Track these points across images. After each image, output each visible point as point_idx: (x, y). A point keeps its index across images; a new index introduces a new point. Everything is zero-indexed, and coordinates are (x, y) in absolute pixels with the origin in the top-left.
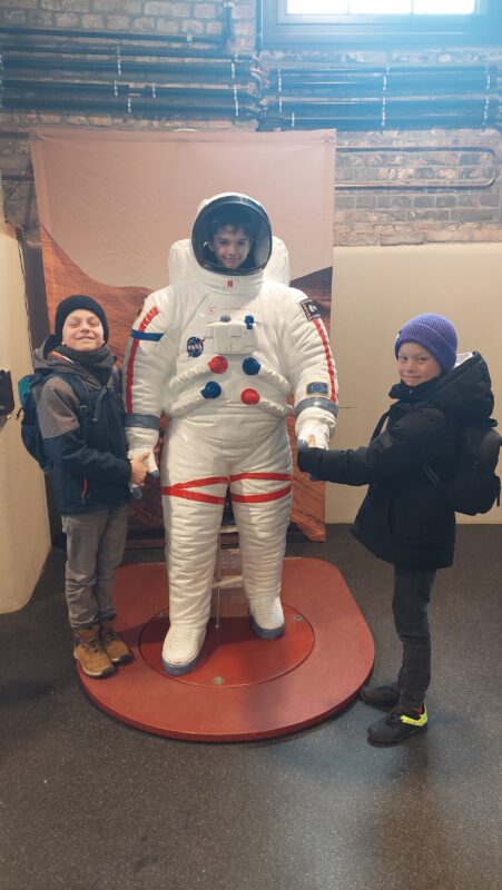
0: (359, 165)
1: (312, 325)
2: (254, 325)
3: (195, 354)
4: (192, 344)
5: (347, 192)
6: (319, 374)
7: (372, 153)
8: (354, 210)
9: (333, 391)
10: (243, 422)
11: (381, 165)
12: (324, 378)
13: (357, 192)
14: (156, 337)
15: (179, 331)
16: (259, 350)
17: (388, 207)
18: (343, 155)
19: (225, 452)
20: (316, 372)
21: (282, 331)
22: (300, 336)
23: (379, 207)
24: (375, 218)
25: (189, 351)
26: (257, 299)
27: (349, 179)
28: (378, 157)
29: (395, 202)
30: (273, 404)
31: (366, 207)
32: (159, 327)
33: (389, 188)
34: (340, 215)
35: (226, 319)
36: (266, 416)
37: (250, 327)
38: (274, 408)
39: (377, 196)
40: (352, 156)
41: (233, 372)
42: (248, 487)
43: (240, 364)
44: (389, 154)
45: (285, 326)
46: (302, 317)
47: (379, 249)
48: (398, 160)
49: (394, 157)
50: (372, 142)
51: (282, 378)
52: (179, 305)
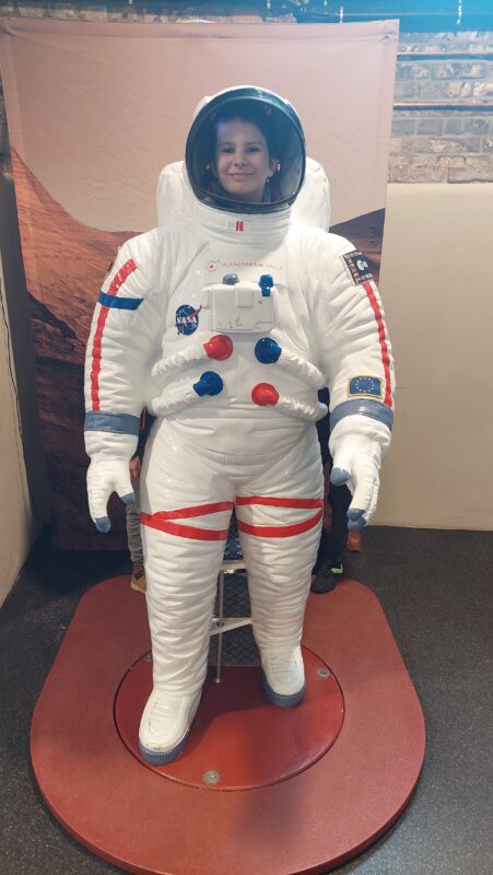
0: (423, 78)
1: (361, 290)
2: (272, 289)
3: (187, 330)
4: (183, 315)
5: (407, 113)
6: (368, 364)
7: (442, 61)
8: (415, 137)
9: (388, 389)
10: (254, 430)
11: (452, 78)
12: (376, 370)
13: (418, 113)
14: (133, 304)
15: (166, 295)
16: (280, 327)
17: (458, 134)
18: (404, 64)
19: (229, 469)
20: (364, 361)
21: (315, 299)
22: (342, 307)
23: (448, 132)
24: (441, 148)
25: (178, 325)
26: (281, 250)
27: (410, 96)
28: (449, 67)
29: (468, 127)
30: (297, 406)
31: (431, 133)
32: (136, 290)
33: (461, 108)
34: (397, 143)
35: (230, 281)
36: (288, 421)
37: (266, 293)
38: (300, 410)
39: (445, 119)
40: (415, 65)
41: (241, 359)
42: (260, 516)
43: (251, 346)
44: (464, 62)
45: (319, 291)
46: (346, 278)
47: (444, 187)
48: (475, 70)
49: (470, 67)
50: (443, 46)
51: (313, 368)
52: (165, 258)
